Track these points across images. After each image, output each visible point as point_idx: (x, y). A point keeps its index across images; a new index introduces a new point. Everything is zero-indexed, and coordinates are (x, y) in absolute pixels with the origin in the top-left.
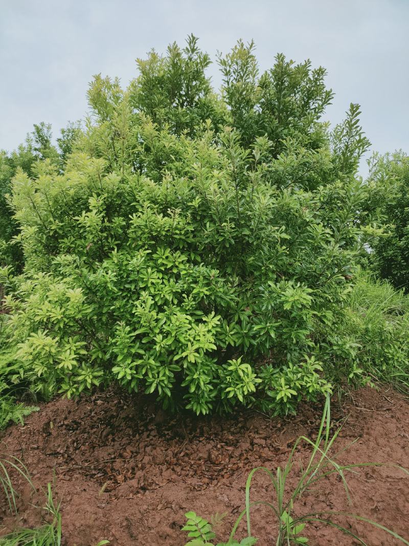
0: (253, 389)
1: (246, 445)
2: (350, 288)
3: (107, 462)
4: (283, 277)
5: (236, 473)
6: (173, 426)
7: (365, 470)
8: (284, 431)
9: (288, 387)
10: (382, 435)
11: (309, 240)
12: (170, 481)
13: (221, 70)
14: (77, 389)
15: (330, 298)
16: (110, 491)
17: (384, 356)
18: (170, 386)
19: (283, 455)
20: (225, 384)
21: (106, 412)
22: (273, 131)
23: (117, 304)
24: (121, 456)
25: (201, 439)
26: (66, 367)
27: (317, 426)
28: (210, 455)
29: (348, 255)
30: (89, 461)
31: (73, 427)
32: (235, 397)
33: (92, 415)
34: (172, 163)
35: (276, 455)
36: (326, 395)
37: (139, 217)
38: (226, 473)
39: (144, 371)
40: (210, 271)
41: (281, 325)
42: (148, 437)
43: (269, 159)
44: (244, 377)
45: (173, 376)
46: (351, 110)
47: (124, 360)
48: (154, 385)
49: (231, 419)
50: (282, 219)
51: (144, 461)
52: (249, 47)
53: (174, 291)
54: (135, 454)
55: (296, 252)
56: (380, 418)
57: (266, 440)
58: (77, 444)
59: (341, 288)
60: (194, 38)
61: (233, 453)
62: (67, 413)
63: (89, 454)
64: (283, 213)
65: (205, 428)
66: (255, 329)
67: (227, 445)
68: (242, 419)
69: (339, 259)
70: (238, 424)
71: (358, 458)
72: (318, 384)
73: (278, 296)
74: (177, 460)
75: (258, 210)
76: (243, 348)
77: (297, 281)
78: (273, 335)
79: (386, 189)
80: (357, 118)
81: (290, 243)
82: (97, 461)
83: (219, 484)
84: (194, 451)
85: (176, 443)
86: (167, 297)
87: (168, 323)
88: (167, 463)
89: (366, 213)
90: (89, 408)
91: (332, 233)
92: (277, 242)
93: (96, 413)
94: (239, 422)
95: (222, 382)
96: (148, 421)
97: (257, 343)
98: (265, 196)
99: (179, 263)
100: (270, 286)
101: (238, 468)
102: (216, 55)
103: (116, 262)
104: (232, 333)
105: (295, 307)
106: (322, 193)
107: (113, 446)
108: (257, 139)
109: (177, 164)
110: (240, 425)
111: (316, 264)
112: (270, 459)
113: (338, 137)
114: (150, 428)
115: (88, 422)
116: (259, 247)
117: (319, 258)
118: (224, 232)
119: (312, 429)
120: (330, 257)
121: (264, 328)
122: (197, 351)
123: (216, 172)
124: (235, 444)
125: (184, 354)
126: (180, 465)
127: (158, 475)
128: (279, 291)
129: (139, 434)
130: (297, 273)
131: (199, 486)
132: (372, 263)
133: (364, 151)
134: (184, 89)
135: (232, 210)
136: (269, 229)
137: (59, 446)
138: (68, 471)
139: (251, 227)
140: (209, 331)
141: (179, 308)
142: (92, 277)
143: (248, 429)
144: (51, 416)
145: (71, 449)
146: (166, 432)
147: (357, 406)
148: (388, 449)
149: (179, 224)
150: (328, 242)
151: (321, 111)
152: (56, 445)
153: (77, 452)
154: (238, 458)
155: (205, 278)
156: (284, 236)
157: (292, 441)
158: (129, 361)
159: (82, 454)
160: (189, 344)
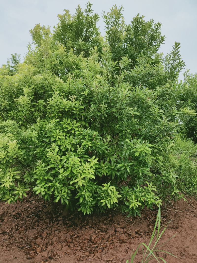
0: (116, 201)
1: (112, 232)
2: (172, 143)
3: (33, 239)
4: (135, 137)
5: (105, 250)
6: (72, 218)
7: (180, 250)
8: (134, 223)
9: (137, 200)
10: (189, 227)
11: (150, 116)
12: (67, 254)
13: (104, 21)
14: (14, 198)
15: (162, 149)
16: (31, 259)
17: (191, 183)
18: (68, 198)
19: (132, 239)
20: (100, 197)
21: (36, 208)
22: (132, 55)
23: (38, 150)
24: (41, 235)
25: (87, 227)
26: (6, 186)
27: (152, 220)
28: (91, 237)
29: (173, 125)
30: (23, 238)
31: (17, 217)
32: (106, 205)
33: (29, 210)
34: (74, 70)
35: (129, 239)
36: (158, 206)
37: (53, 100)
38: (99, 249)
39: (52, 190)
40: (93, 132)
41: (133, 164)
42: (57, 224)
43: (129, 69)
44: (111, 194)
45: (70, 193)
46: (175, 46)
47: (40, 183)
48: (58, 198)
49: (105, 215)
50: (135, 103)
51: (53, 240)
52: (120, 9)
53: (72, 143)
54: (49, 235)
55: (143, 123)
56: (188, 217)
57: (123, 229)
58: (18, 227)
59: (168, 143)
60: (90, 4)
61: (104, 236)
62: (14, 208)
63: (23, 234)
64: (136, 100)
65: (89, 221)
66: (118, 166)
67: (101, 231)
68: (111, 216)
69: (168, 127)
70: (108, 218)
71: (176, 242)
72: (154, 199)
73: (132, 148)
74: (72, 240)
75: (121, 97)
76: (111, 177)
77: (143, 139)
78: (128, 170)
79: (194, 89)
80: (178, 50)
81: (140, 118)
82: (27, 238)
83: (94, 257)
84: (82, 234)
85: (73, 229)
86: (68, 147)
87: (67, 162)
88: (66, 241)
89: (183, 102)
90: (28, 205)
91: (163, 112)
92: (132, 117)
93: (31, 209)
94: (109, 217)
95: (99, 196)
96: (58, 215)
97: (120, 174)
98: (125, 89)
99: (76, 127)
100: (127, 142)
101: (107, 246)
102: (102, 13)
103: (38, 125)
104: (106, 168)
105: (141, 155)
106: (158, 90)
107: (37, 229)
108: (122, 58)
109: (76, 71)
110: (109, 219)
111: (154, 130)
112: (125, 241)
113: (168, 61)
114: (59, 219)
115: (26, 214)
116: (122, 120)
117: (156, 127)
118: (102, 110)
119: (150, 222)
120: (162, 126)
121: (123, 166)
122: (84, 178)
123: (98, 76)
124: (106, 231)
125: (76, 181)
126: (73, 243)
127: (60, 249)
128: (132, 145)
129: (53, 223)
130: (143, 135)
131: (83, 258)
132: (182, 130)
133: (181, 69)
134: (84, 32)
135: (107, 97)
136: (127, 109)
137: (7, 228)
138: (9, 244)
139: (117, 107)
140: (92, 167)
141: (74, 153)
142: (24, 134)
143: (114, 222)
144: (5, 210)
145: (14, 230)
146: (68, 222)
147: (175, 209)
148: (193, 237)
149: (76, 105)
150: (161, 118)
151: (159, 47)
152: (6, 227)
153: (17, 232)
154: (107, 240)
155: (89, 136)
156: (136, 113)
157: (138, 230)
158: (43, 184)
159: (19, 234)
160: (79, 175)
